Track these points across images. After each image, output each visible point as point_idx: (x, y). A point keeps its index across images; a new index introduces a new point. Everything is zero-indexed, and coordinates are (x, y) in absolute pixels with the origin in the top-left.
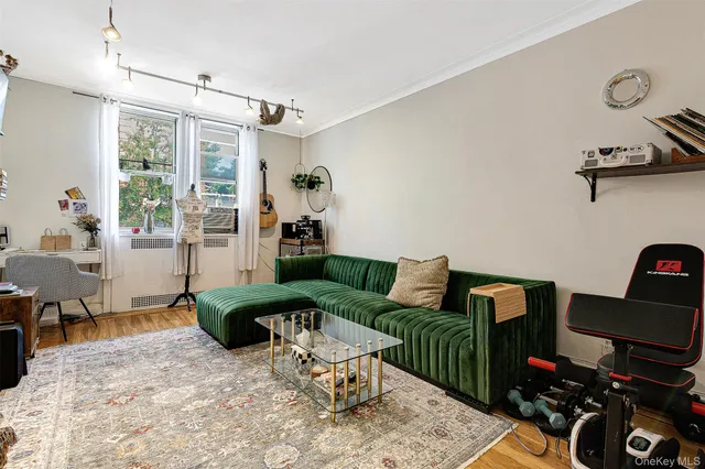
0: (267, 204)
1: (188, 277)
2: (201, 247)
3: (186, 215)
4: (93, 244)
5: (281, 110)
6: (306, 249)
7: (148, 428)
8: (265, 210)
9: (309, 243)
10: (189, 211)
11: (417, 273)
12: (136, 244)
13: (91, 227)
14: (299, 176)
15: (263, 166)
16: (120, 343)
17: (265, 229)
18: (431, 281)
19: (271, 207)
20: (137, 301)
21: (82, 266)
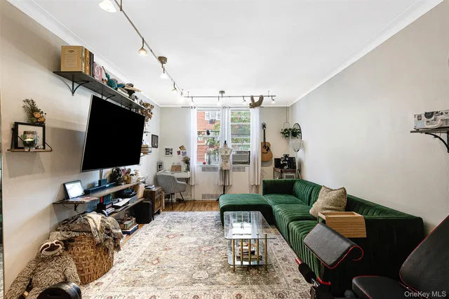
0: (266, 147)
1: (224, 186)
2: (231, 172)
3: (222, 156)
4: (188, 169)
5: (262, 98)
6: (285, 175)
7: (170, 249)
8: (265, 151)
9: (286, 172)
10: (223, 154)
11: (326, 198)
12: (204, 169)
13: (187, 161)
14: (286, 130)
15: (264, 126)
16: (188, 214)
17: (264, 162)
18: (332, 204)
19: (268, 149)
20: (204, 196)
21: (179, 179)
